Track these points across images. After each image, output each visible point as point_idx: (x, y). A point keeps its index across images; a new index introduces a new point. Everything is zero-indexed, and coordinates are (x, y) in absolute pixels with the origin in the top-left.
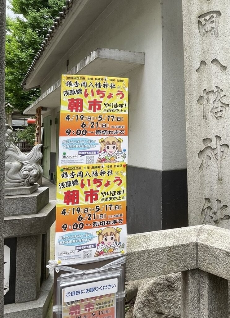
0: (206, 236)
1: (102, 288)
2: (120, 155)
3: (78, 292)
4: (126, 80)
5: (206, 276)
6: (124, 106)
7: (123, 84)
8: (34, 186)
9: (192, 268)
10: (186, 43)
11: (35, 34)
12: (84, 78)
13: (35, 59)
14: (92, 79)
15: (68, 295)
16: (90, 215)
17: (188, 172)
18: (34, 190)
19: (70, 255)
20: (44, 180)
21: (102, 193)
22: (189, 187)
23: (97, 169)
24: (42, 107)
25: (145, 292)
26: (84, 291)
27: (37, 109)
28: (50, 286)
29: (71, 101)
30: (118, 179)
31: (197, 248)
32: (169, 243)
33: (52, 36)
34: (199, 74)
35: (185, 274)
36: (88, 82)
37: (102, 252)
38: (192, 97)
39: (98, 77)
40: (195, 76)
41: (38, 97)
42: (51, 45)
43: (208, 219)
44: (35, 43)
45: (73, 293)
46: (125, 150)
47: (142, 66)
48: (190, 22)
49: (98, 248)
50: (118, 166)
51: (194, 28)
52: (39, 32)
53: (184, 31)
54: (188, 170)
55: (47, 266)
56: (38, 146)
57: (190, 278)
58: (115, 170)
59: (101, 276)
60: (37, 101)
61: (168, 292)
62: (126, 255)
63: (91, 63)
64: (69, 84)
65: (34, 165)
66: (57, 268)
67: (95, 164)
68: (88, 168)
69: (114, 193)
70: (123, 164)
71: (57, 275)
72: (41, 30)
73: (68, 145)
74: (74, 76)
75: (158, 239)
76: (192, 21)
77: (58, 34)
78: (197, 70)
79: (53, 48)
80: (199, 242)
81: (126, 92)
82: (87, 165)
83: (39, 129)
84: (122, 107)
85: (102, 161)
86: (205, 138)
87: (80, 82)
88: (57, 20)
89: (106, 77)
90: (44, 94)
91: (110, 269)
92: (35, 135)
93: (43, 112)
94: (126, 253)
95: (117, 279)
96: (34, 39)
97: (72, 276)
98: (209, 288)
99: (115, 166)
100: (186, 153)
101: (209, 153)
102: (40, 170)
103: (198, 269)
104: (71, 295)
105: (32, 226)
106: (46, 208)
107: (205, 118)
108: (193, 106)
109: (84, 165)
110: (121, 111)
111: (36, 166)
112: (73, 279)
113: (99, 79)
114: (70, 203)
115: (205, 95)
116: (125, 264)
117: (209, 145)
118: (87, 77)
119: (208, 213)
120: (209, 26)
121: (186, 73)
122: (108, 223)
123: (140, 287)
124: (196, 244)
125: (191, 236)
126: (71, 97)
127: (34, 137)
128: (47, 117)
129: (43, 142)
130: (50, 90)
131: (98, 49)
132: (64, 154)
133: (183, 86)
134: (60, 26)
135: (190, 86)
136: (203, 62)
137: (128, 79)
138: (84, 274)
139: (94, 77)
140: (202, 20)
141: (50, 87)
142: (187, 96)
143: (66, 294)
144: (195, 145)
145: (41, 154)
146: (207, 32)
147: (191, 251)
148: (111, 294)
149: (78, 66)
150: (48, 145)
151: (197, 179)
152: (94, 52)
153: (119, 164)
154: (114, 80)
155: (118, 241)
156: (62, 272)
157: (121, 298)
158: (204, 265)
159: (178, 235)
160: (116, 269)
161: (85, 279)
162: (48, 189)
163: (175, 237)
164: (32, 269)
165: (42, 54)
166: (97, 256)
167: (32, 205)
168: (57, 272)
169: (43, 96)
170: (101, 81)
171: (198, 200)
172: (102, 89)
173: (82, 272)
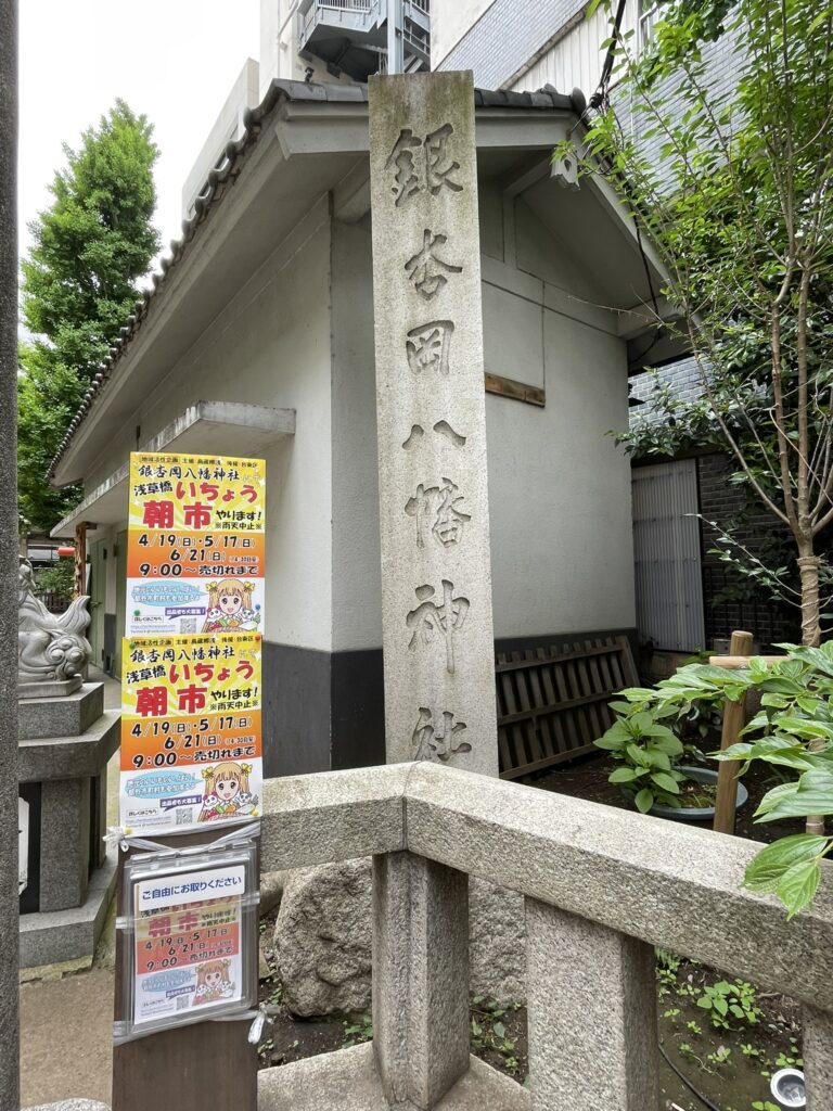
0: (424, 783)
1: (214, 884)
2: (249, 617)
3: (167, 892)
4: (261, 463)
5: (423, 865)
6: (256, 516)
7: (255, 471)
8: (74, 680)
9: (395, 849)
10: (381, 389)
11: (72, 374)
12: (175, 460)
13: (74, 424)
14: (191, 461)
15: (147, 896)
16: (190, 737)
17: (385, 655)
18: (75, 688)
19: (150, 816)
20: (92, 670)
21: (213, 694)
22: (386, 685)
23: (203, 645)
24: (88, 523)
25: (298, 896)
26: (177, 890)
27: (78, 527)
28: (107, 880)
29: (150, 506)
30: (245, 665)
31: (404, 808)
32: (349, 797)
33: (107, 378)
34: (408, 454)
35: (380, 860)
36: (185, 468)
37: (214, 813)
38: (393, 498)
39: (203, 457)
40: (400, 456)
41: (80, 502)
42: (105, 395)
43: (426, 751)
44: (72, 392)
45: (157, 893)
46: (258, 607)
47: (290, 437)
48: (391, 344)
49: (204, 805)
50: (245, 639)
51: (397, 358)
52: (80, 371)
53: (378, 364)
54: (385, 650)
55: (104, 838)
56: (79, 600)
57: (390, 869)
58: (239, 647)
59: (211, 859)
60: (77, 511)
61: (344, 896)
62: (262, 819)
63: (186, 431)
64: (146, 471)
65: (74, 638)
66: (124, 843)
67: (199, 635)
68: (185, 642)
69: (237, 694)
70: (254, 634)
71: (124, 857)
72: (85, 365)
73: (145, 596)
74: (154, 455)
75: (325, 788)
76: (393, 341)
77: (119, 373)
78: (405, 445)
79: (108, 403)
80: (410, 795)
81: (261, 486)
82: (182, 637)
83: (81, 568)
84: (253, 518)
85: (213, 628)
86: (421, 584)
87: (168, 467)
88: (117, 345)
89: (220, 458)
90: (91, 496)
91: (229, 848)
92: (74, 578)
93: (89, 533)
94: (260, 815)
95: (243, 867)
96: (70, 383)
97: (153, 860)
98: (430, 890)
99: (239, 639)
100: (380, 616)
101: (428, 615)
102: (86, 649)
103: (407, 851)
104: (151, 896)
105: (72, 759)
106: (97, 725)
107: (421, 543)
108: (395, 520)
109: (176, 635)
110: (251, 527)
111: (78, 639)
112: (155, 866)
113: (206, 462)
114: (150, 713)
115: (420, 496)
116: (260, 836)
117: (428, 600)
118: (182, 456)
119: (426, 739)
120: (428, 353)
121: (382, 453)
122: (224, 755)
123: (288, 887)
124: (404, 801)
125: (392, 783)
126: (149, 497)
127: (71, 583)
128: (97, 542)
129: (90, 593)
130: (104, 488)
131: (200, 403)
132: (137, 613)
133: (376, 478)
134: (123, 358)
135: (389, 477)
136: (416, 429)
137: (264, 461)
138: (178, 856)
139: (196, 457)
140: (415, 340)
141: (104, 481)
142: (384, 499)
143: (141, 894)
144: (400, 600)
145: (88, 615)
146: (425, 365)
147: (393, 814)
148: (231, 897)
149: (161, 437)
150: (100, 600)
151: (403, 669)
152: (193, 408)
153: (248, 634)
154: (236, 464)
155: (244, 791)
156: (133, 850)
157: (252, 906)
158: (419, 844)
159: (366, 782)
160: (241, 847)
161: (180, 865)
162: (102, 687)
163: (359, 785)
164: (71, 846)
165: (86, 415)
166: (204, 819)
167: (72, 718)
168: (125, 850)
169: (89, 500)
170: (209, 466)
171: (406, 713)
172: (212, 481)
173: (173, 851)
